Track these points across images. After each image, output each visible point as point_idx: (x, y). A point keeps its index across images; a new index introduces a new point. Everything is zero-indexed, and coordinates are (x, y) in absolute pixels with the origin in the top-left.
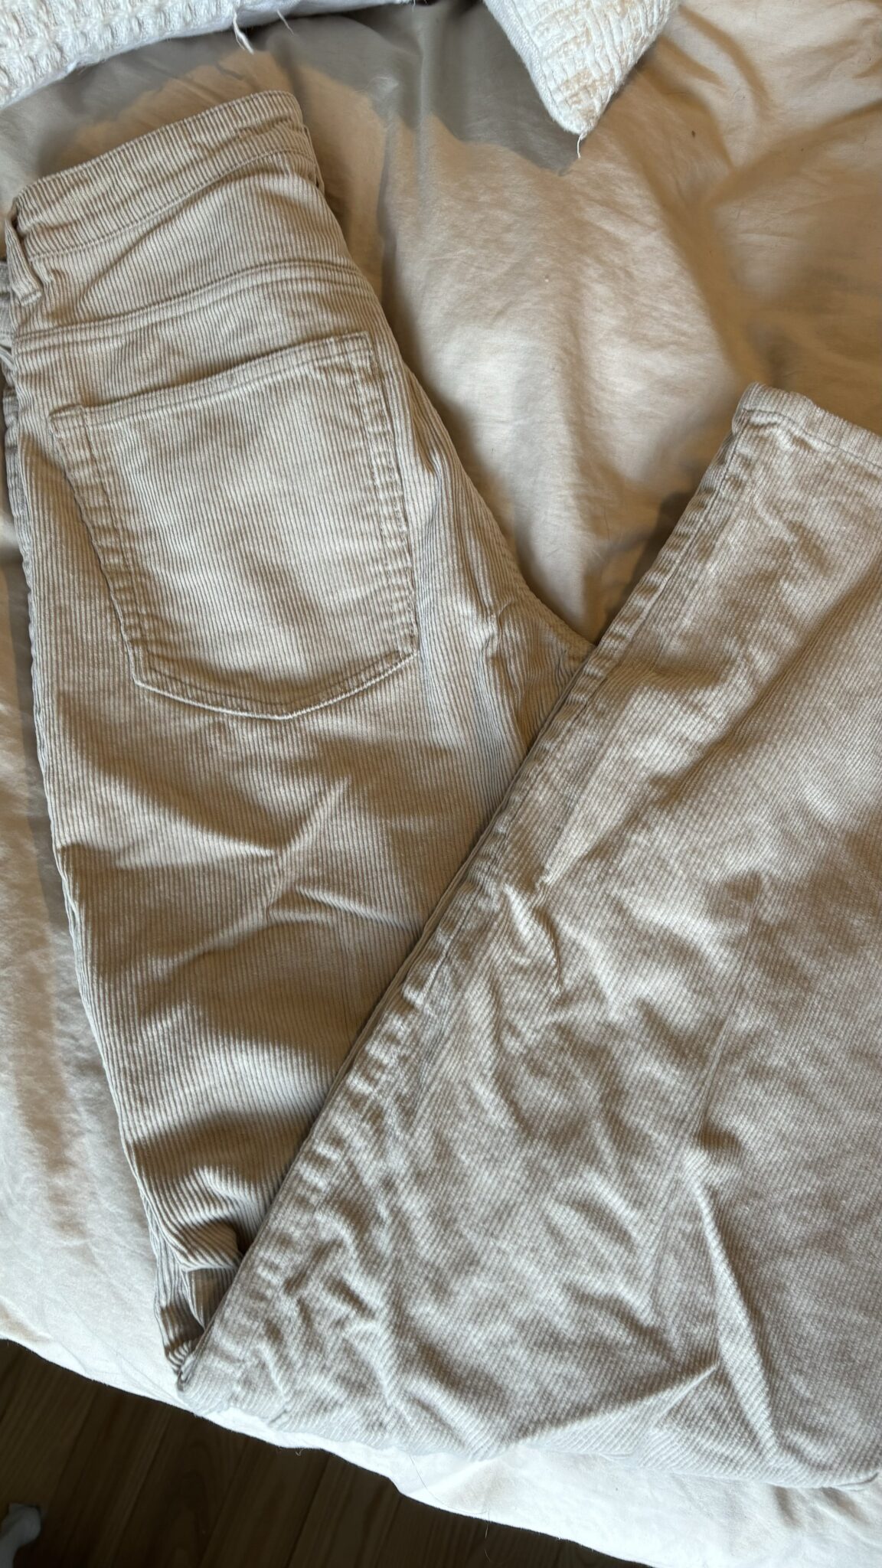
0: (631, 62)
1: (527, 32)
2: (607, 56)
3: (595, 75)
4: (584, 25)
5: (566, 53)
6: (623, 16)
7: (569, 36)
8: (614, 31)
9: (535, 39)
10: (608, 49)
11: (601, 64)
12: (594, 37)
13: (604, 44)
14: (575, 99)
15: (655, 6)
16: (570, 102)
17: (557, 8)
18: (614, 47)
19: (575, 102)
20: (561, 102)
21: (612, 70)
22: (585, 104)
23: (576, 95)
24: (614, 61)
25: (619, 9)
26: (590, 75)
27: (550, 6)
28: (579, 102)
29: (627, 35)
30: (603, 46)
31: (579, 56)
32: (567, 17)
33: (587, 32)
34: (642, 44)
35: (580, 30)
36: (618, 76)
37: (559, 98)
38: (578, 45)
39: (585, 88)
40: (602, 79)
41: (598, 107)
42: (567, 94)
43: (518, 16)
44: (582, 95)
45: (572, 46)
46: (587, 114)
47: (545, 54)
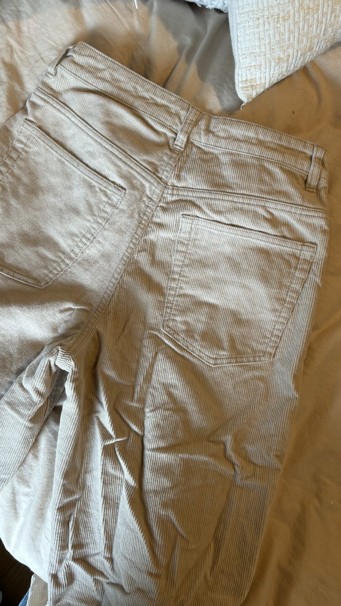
0: (275, 81)
1: (239, 54)
2: (265, 77)
3: (258, 83)
4: (260, 62)
5: (249, 70)
6: (277, 65)
7: (253, 64)
8: (272, 69)
9: (240, 59)
10: (267, 75)
11: (262, 79)
12: (262, 68)
13: (266, 72)
14: (246, 89)
15: (293, 64)
16: (244, 89)
17: (253, 51)
18: (270, 74)
19: (246, 90)
20: (241, 87)
21: (266, 83)
22: (249, 92)
23: (247, 87)
24: (267, 80)
25: (277, 61)
26: (256, 82)
27: (250, 49)
28: (247, 91)
29: (277, 72)
30: (265, 73)
31: (255, 73)
32: (255, 56)
33: (260, 66)
34: (282, 76)
35: (258, 63)
36: (267, 86)
37: (241, 85)
38: (255, 69)
39: (252, 86)
40: (260, 85)
41: (254, 95)
42: (244, 85)
43: (238, 46)
44: (249, 89)
45: (253, 68)
46: (249, 96)
47: (242, 66)
